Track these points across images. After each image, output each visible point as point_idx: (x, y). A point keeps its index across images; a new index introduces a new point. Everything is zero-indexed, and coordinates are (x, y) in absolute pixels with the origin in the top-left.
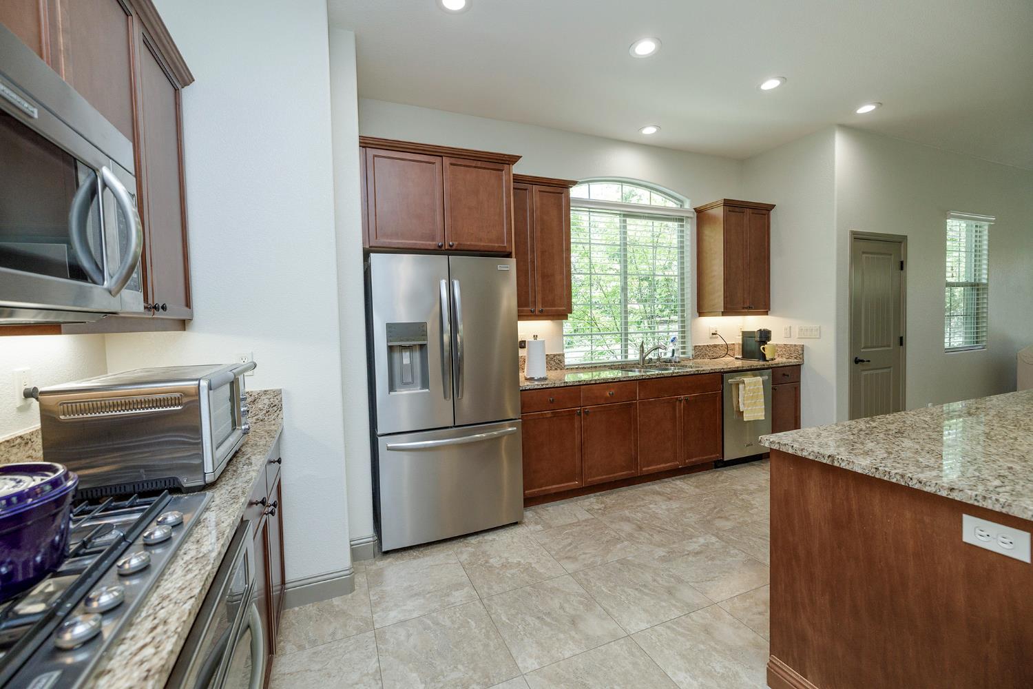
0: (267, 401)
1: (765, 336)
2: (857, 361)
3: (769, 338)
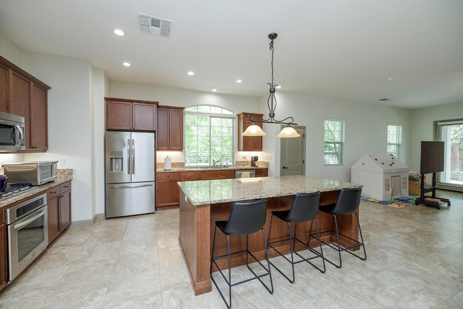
0: (68, 172)
1: (256, 159)
2: (284, 168)
3: (257, 159)
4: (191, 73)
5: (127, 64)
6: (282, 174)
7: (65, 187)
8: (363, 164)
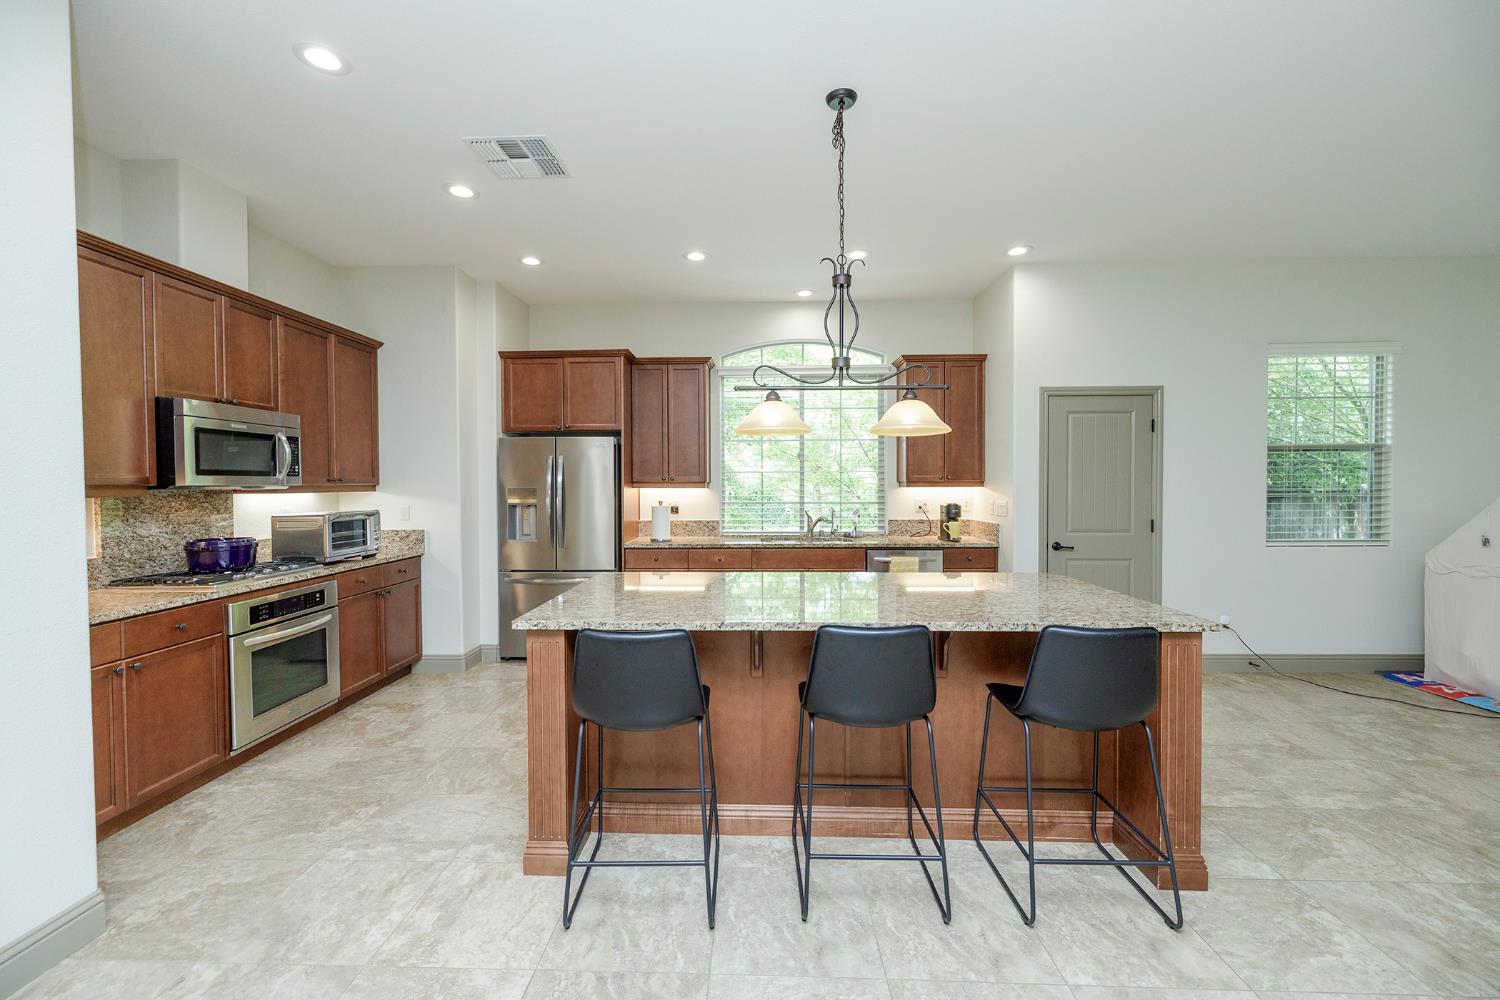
0: (415, 537)
1: (954, 512)
2: (1057, 547)
3: (958, 514)
4: (696, 256)
5: (531, 261)
6: (1046, 568)
7: (400, 571)
8: (1486, 542)
